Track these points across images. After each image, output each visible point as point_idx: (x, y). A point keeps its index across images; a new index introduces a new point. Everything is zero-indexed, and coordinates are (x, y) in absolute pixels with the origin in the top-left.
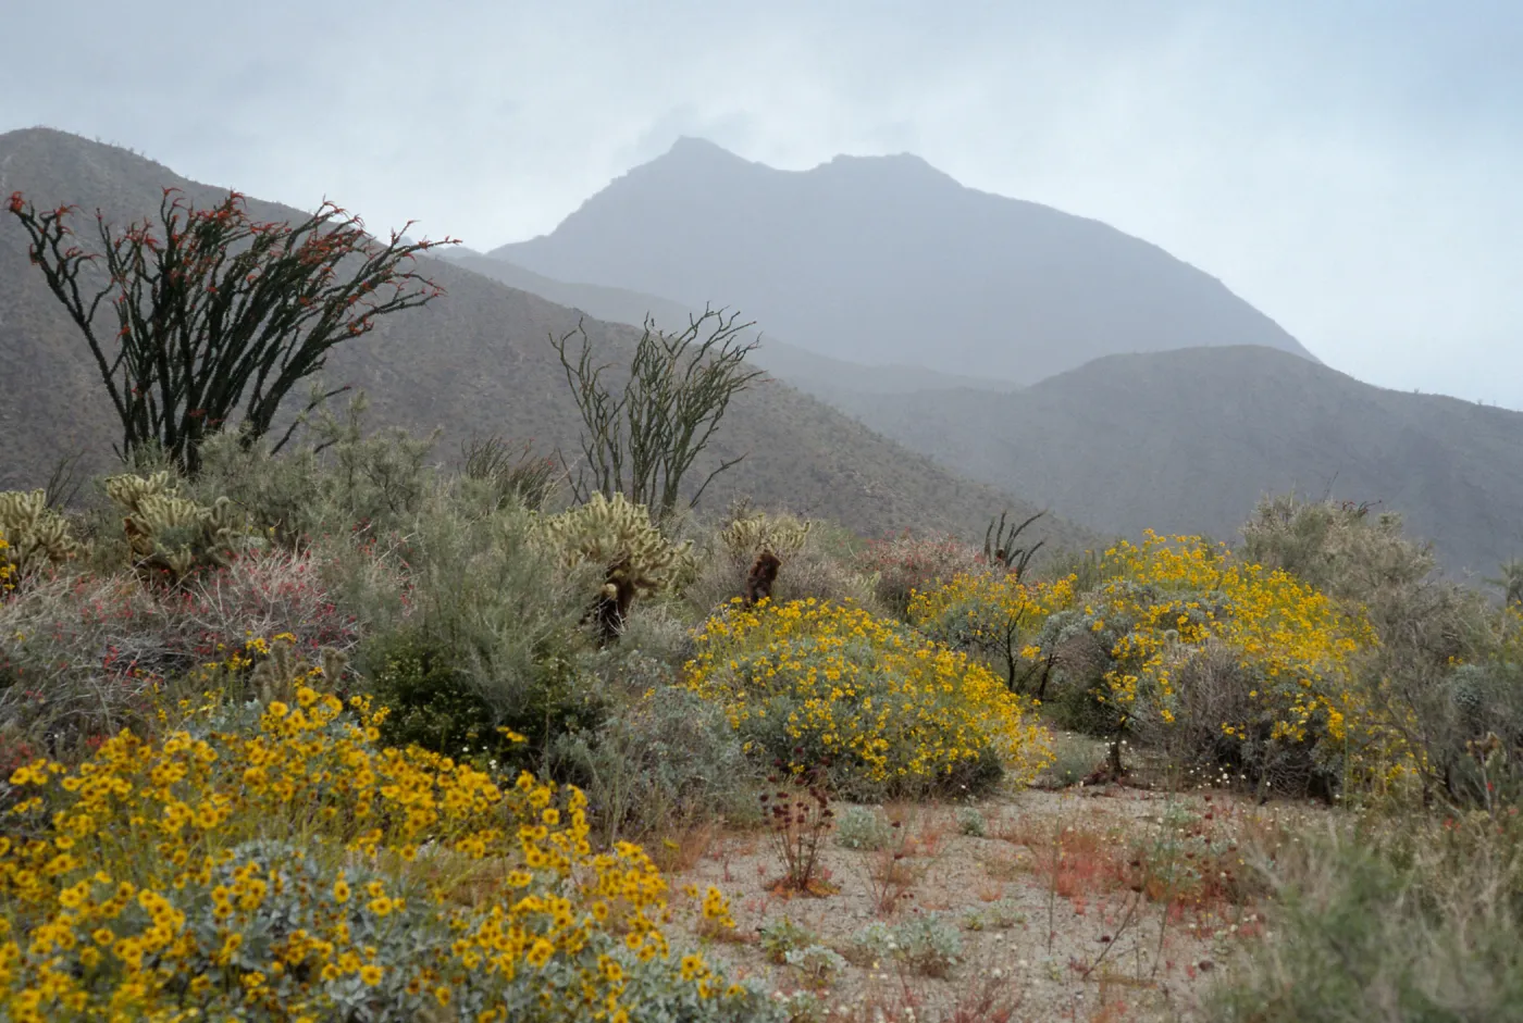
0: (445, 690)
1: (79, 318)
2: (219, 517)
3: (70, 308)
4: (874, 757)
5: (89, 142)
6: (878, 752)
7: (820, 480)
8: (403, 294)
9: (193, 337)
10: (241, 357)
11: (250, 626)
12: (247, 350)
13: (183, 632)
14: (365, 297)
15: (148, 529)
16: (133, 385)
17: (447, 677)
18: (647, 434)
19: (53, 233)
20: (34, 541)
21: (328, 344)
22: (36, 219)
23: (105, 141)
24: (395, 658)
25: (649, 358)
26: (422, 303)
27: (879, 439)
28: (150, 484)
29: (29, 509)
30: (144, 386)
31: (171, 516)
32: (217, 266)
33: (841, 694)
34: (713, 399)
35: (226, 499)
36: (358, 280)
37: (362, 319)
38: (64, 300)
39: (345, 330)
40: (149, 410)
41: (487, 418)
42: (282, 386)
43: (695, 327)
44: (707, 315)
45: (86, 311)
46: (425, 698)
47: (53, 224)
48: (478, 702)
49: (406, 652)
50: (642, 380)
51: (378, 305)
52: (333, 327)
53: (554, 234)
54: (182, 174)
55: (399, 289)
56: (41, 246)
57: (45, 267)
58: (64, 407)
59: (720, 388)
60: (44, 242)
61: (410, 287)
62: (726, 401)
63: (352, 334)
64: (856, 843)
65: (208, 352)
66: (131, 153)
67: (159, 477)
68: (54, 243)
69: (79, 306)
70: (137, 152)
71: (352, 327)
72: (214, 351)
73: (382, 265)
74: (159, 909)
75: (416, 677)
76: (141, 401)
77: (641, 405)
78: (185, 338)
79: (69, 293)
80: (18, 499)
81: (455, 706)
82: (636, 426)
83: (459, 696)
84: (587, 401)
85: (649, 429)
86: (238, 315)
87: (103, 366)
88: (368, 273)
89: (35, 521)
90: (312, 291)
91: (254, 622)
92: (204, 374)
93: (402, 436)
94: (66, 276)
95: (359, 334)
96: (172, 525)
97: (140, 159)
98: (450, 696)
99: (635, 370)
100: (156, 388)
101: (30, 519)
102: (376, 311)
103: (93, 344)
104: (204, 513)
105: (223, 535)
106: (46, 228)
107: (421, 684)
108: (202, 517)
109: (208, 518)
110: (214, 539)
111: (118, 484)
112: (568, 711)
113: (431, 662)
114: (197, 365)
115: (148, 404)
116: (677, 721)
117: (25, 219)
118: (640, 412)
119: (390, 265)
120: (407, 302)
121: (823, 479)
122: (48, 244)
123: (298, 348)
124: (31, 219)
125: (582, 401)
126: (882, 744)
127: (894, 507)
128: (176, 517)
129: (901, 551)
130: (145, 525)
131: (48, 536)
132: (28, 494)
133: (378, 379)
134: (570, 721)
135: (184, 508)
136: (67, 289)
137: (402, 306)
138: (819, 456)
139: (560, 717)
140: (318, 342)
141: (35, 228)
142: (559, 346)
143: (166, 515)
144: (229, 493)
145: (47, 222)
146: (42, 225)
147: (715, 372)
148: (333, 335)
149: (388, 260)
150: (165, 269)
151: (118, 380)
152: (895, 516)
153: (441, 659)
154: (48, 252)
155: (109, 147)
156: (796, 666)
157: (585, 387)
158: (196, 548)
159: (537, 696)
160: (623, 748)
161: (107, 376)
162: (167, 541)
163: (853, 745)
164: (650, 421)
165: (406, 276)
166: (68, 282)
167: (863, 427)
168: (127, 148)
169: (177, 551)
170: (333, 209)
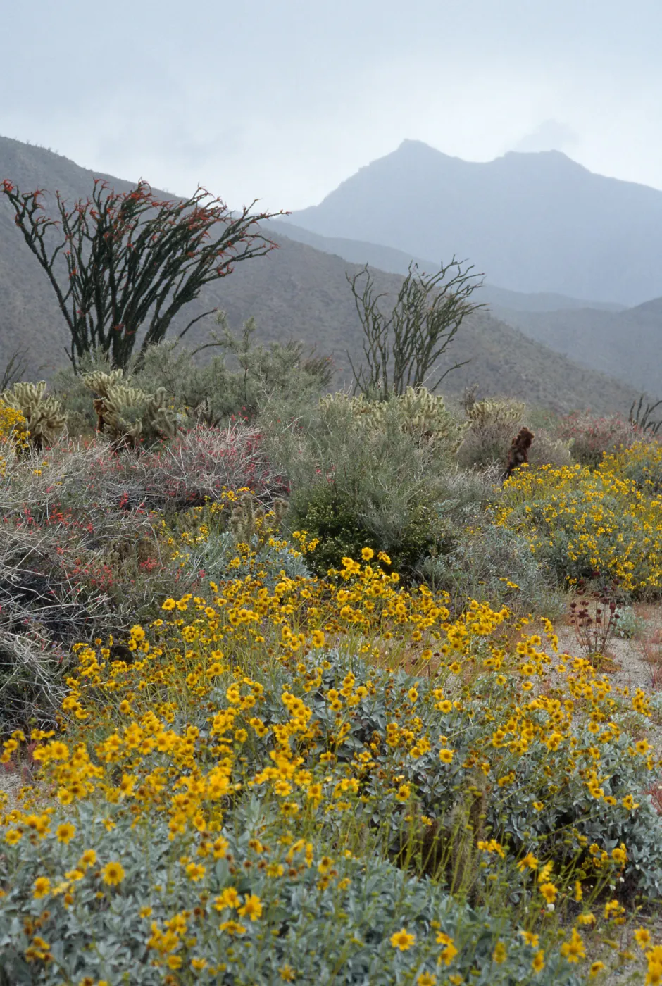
0: (348, 527)
1: (44, 263)
2: (159, 399)
3: (39, 257)
4: (623, 574)
5: (21, 144)
6: (626, 570)
7: (492, 370)
8: (250, 248)
9: (117, 276)
10: (148, 290)
11: (203, 477)
12: (152, 286)
13: (156, 480)
14: (227, 250)
15: (113, 408)
16: (78, 309)
17: (350, 518)
18: (404, 342)
19: (30, 207)
20: (39, 416)
21: (204, 282)
22: (20, 198)
23: (33, 143)
24: (315, 505)
25: (412, 292)
26: (264, 254)
27: (531, 342)
28: (111, 378)
29: (36, 394)
30: (85, 310)
31: (128, 399)
32: (133, 229)
33: (603, 530)
34: (449, 319)
35: (163, 389)
36: (223, 239)
37: (226, 264)
38: (35, 251)
39: (215, 273)
40: (88, 326)
41: (276, 327)
42: (173, 310)
43: (444, 271)
44: (452, 264)
45: (49, 259)
46: (334, 532)
47: (30, 201)
48: (371, 535)
49: (321, 501)
50: (404, 305)
51: (236, 255)
52: (206, 271)
53: (321, 205)
54: (81, 165)
55: (249, 245)
56: (22, 216)
57: (24, 230)
58: (7, 319)
59: (455, 312)
60: (23, 213)
61: (256, 243)
62: (460, 322)
63: (220, 275)
64: (622, 633)
65: (126, 287)
66: (49, 151)
67: (117, 373)
68: (30, 214)
69: (45, 256)
70: (53, 151)
71: (218, 270)
72: (130, 285)
73: (238, 230)
74: (296, 706)
75: (329, 518)
76: (83, 319)
77: (403, 323)
78: (112, 277)
79: (39, 249)
80: (28, 387)
81: (356, 537)
82: (398, 337)
83: (358, 531)
84: (367, 319)
85: (406, 339)
86: (146, 262)
87: (59, 295)
88: (229, 234)
89: (39, 401)
90: (193, 247)
91: (205, 475)
92: (124, 301)
93: (276, 347)
94: (37, 236)
95: (224, 275)
96: (129, 405)
97: (55, 155)
98: (352, 531)
99: (401, 299)
100: (93, 311)
101: (36, 401)
102: (234, 259)
103: (53, 281)
104: (149, 398)
105: (162, 413)
106: (26, 204)
107: (332, 522)
108: (149, 400)
109: (152, 402)
110: (155, 415)
111: (91, 378)
112: (431, 542)
113: (338, 507)
114: (119, 296)
115: (88, 321)
116: (500, 549)
117: (11, 197)
118: (401, 328)
119: (244, 229)
120: (254, 253)
121: (494, 369)
122: (27, 214)
123: (184, 284)
124: (16, 197)
125: (364, 318)
126: (629, 565)
127: (541, 388)
128: (131, 400)
129: (584, 424)
130: (111, 406)
131: (48, 413)
132: (35, 384)
133: (207, 301)
134: (432, 549)
135: (136, 395)
136: (37, 243)
137: (251, 256)
138: (492, 354)
139: (425, 546)
140: (196, 281)
141: (18, 204)
142: (351, 280)
143: (124, 398)
144: (164, 384)
145: (26, 199)
146: (23, 202)
147: (452, 301)
148: (207, 276)
149: (242, 225)
150: (101, 231)
151: (69, 305)
152: (541, 394)
153: (346, 507)
154: (26, 221)
155: (35, 147)
156: (571, 510)
157: (366, 309)
158: (144, 421)
159: (411, 531)
160: (466, 568)
161: (62, 302)
162: (127, 417)
163: (610, 566)
164: (408, 332)
165: (253, 236)
166: (37, 240)
167: (521, 334)
168: (47, 148)
169: (133, 423)
170: (204, 192)
